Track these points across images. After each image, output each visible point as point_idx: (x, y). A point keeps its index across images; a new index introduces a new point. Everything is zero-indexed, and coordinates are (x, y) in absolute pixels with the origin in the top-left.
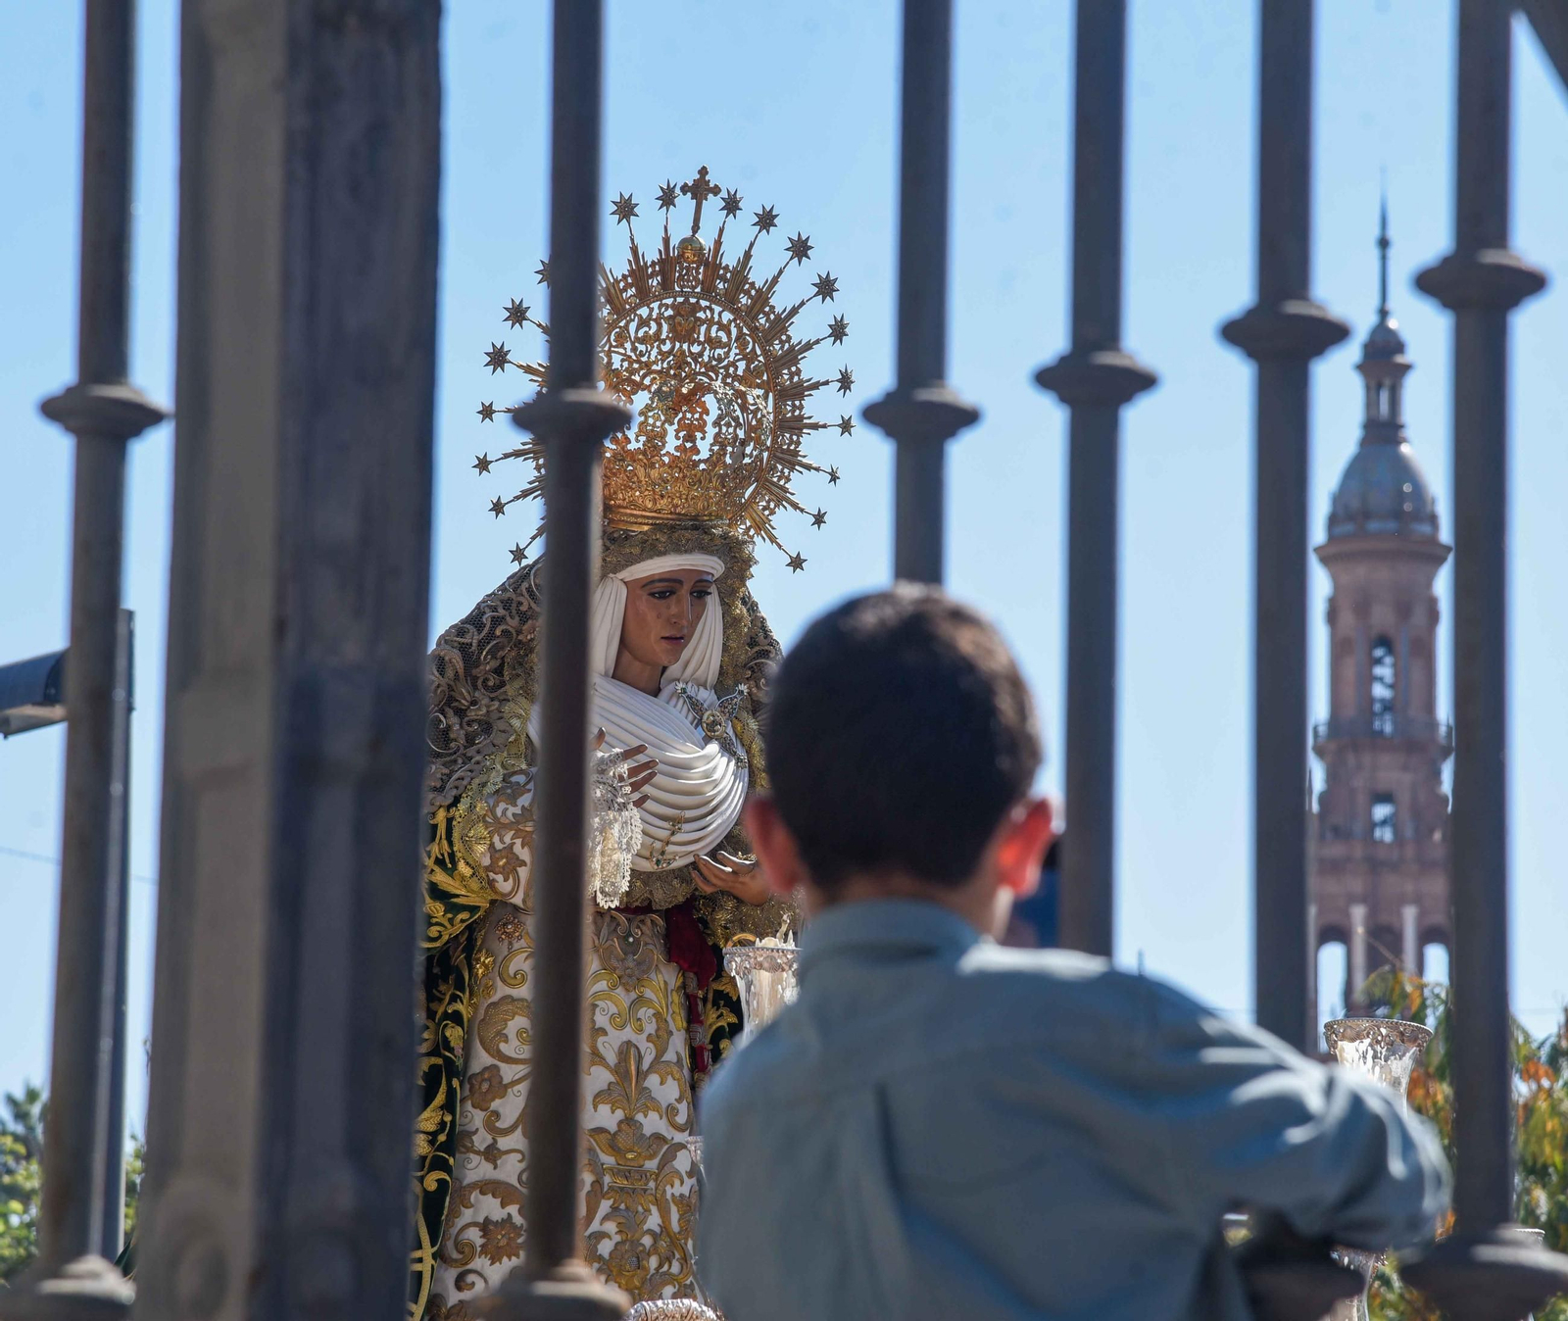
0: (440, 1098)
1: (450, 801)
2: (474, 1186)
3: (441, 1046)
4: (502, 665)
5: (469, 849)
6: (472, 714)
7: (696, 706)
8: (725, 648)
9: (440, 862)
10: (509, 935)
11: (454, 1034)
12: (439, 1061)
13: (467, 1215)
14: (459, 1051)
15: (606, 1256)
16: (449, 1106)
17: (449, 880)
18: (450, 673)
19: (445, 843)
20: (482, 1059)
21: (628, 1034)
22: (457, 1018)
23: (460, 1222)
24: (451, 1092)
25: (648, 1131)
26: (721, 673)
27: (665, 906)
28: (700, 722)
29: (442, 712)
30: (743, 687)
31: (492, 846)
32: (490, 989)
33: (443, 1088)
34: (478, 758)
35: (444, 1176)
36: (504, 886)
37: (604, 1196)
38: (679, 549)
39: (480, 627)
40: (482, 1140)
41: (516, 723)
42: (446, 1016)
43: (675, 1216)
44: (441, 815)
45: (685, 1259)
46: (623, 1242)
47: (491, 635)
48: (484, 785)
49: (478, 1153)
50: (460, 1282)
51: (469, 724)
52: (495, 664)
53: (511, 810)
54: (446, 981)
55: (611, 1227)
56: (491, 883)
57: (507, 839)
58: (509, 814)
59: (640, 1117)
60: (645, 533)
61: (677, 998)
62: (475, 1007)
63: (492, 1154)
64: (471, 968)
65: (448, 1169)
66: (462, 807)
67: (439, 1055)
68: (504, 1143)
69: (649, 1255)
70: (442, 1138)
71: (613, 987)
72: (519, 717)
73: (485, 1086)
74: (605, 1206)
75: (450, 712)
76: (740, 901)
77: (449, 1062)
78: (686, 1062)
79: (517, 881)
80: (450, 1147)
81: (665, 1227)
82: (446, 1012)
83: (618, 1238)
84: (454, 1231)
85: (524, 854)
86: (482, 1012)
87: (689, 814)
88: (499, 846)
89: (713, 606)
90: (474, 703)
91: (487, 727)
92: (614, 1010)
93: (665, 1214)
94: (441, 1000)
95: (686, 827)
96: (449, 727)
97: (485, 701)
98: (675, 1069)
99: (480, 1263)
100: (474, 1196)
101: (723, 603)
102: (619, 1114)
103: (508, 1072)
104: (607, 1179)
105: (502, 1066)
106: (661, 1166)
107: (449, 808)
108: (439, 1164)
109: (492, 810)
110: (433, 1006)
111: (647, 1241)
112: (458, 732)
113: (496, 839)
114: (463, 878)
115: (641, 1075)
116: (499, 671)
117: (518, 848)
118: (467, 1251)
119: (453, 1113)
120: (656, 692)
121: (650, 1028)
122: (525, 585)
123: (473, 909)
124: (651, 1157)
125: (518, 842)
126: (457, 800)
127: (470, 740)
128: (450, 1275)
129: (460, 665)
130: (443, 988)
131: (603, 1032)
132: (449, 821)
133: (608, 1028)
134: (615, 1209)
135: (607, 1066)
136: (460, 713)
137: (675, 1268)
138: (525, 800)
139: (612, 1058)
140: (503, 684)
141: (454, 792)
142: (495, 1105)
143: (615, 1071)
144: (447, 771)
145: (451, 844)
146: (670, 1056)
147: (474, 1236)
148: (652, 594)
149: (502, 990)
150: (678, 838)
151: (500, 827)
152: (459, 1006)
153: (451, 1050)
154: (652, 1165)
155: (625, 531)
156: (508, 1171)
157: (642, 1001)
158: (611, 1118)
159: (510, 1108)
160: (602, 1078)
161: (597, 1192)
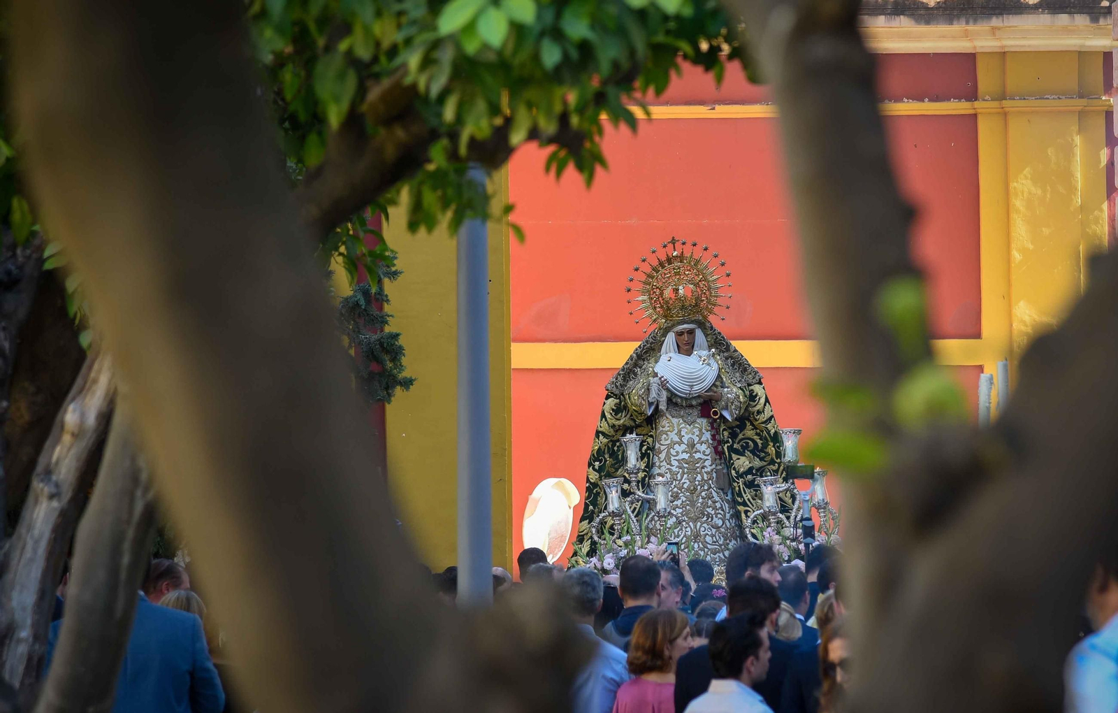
7: (700, 357)
15: (686, 487)
20: (657, 445)
21: (690, 436)
25: (697, 457)
26: (709, 346)
28: (701, 360)
30: (712, 350)
32: (658, 429)
37: (685, 474)
40: (657, 464)
49: (657, 467)
55: (687, 481)
59: (695, 455)
63: (660, 467)
68: (662, 464)
69: (698, 486)
71: (687, 426)
73: (658, 451)
74: (685, 476)
75: (637, 368)
81: (703, 479)
82: (649, 434)
83: (689, 483)
86: (657, 434)
93: (702, 476)
96: (637, 371)
102: (689, 455)
103: (662, 448)
104: (686, 470)
105: (661, 446)
111: (697, 483)
120: (689, 355)
131: (684, 436)
133: (686, 435)
134: (688, 477)
135: (685, 444)
136: (640, 368)
137: (705, 488)
139: (686, 442)
142: (660, 456)
143: (688, 445)
146: (704, 439)
152: (652, 433)
154: (698, 465)
156: (663, 470)
157: (695, 427)
158: (686, 456)
159: (663, 456)
160: (683, 447)
161: (683, 473)
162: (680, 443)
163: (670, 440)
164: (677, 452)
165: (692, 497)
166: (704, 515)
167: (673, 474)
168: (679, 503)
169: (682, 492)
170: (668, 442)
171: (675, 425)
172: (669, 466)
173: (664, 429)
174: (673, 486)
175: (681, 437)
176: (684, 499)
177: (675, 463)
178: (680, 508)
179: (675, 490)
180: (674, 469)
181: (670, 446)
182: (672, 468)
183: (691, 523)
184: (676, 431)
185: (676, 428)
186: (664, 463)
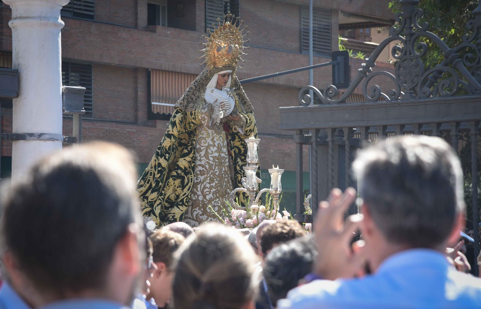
0: (193, 152)
1: (195, 109)
2: (198, 165)
3: (192, 144)
4: (200, 88)
5: (198, 117)
6: (196, 95)
7: (228, 92)
8: (231, 82)
9: (193, 118)
10: (201, 127)
11: (194, 142)
12: (192, 147)
13: (197, 169)
14: (195, 145)
15: (217, 175)
16: (194, 153)
17: (194, 121)
18: (193, 89)
19: (194, 116)
20: (198, 146)
21: (219, 142)
22: (194, 140)
23: (196, 170)
24: (194, 151)
25: (222, 156)
26: (231, 86)
27: (224, 122)
28: (228, 94)
29: (192, 95)
30: (234, 88)
31: (201, 116)
32: (198, 136)
33: (193, 151)
34: (198, 103)
35: (194, 164)
36: (203, 122)
37: (217, 166)
38: (226, 70)
39: (197, 82)
40: (199, 158)
41: (203, 97)
42: (193, 140)
43: (226, 168)
44: (193, 112)
45: (228, 174)
46: (219, 173)
47: (199, 83)
48: (199, 107)
49: (198, 160)
50: (197, 179)
51: (196, 96)
52: (199, 87)
53: (204, 111)
54: (192, 134)
55: (218, 171)
56: (201, 122)
57: (204, 116)
58: (204, 112)
59: (221, 154)
60: (221, 67)
61: (225, 135)
62: (197, 138)
63: (200, 160)
64: (196, 132)
65: (195, 163)
66: (197, 110)
67: (192, 146)
68: (202, 159)
69: (223, 174)
70: (194, 158)
71: (216, 135)
72: (203, 96)
73: (199, 150)
74: (217, 167)
75: (193, 95)
76: (234, 121)
77: (194, 147)
78: (227, 145)
79: (205, 122)
80: (195, 160)
81: (225, 170)
82: (193, 139)
83: (219, 172)
84: (196, 171)
85: (206, 118)
86: (198, 139)
87: (228, 109)
88: (202, 116)
89: (230, 77)
90: (196, 93)
91: (199, 98)
92: (217, 138)
93: (225, 168)
94: (191, 137)
95: (227, 111)
96: (193, 97)
97: (198, 93)
98: (225, 146)
99: (199, 176)
100: (198, 166)
101: (231, 76)
102: (218, 154)
103: (202, 148)
104: (217, 164)
105: (201, 147)
106: (224, 161)
107: (194, 111)
108: (193, 162)
109: (201, 111)
110: (190, 138)
111: (223, 172)
112: (194, 98)
113: (202, 115)
114: (197, 121)
115: (221, 148)
116: (199, 88)
117: (205, 117)
118: (197, 175)
119: (195, 154)
120: (221, 90)
121: (222, 141)
122: (203, 76)
123: (197, 125)
124: (223, 160)
125: (205, 116)
126: (196, 110)
127: (196, 100)
128: (195, 178)
129: (195, 88)
130: (191, 135)
131: (215, 142)
132: (195, 113)
133: (216, 141)
134: (218, 168)
135: (216, 147)
136: (194, 95)
137: (227, 176)
138: (206, 110)
139: (217, 146)
140: (200, 90)
141: (195, 108)
142: (200, 153)
143: (217, 147)
144: (193, 105)
145: (195, 116)
146: (225, 145)
147: (198, 172)
148: (222, 76)
149: (200, 136)
150: (226, 112)
151: (202, 113)
152: (194, 138)
153: (194, 145)
154: (223, 161)
155: (218, 67)
156: (203, 163)
157: (220, 136)
158: (216, 154)
159: (203, 153)
160: (215, 149)
161: (216, 165)
162: (214, 146)
163: (207, 143)
164: (212, 151)
165: (221, 181)
166: (226, 193)
167: (211, 166)
168: (214, 184)
169: (215, 178)
170: (207, 145)
171: (211, 134)
172: (207, 160)
173: (203, 136)
174: (210, 173)
175: (214, 142)
176: (217, 182)
177: (211, 159)
178: (214, 188)
179: (212, 176)
180: (211, 162)
181: (208, 147)
182: (209, 161)
183: (220, 198)
184: (211, 138)
185: (211, 136)
186: (204, 158)
